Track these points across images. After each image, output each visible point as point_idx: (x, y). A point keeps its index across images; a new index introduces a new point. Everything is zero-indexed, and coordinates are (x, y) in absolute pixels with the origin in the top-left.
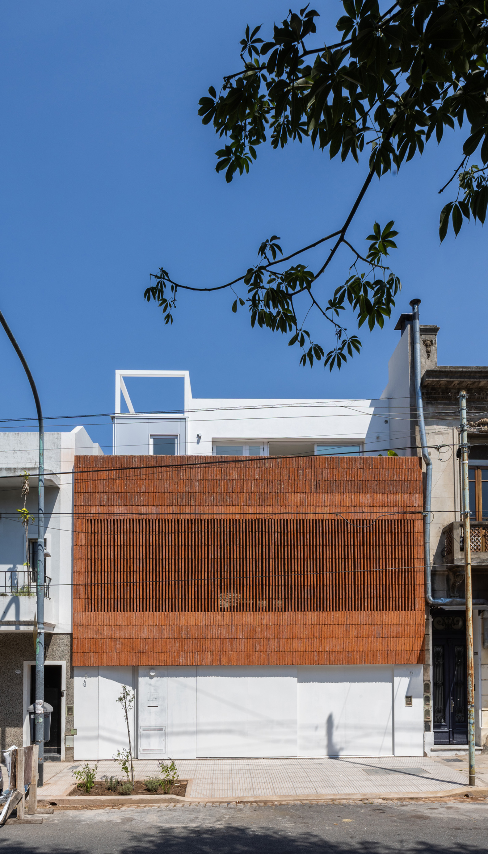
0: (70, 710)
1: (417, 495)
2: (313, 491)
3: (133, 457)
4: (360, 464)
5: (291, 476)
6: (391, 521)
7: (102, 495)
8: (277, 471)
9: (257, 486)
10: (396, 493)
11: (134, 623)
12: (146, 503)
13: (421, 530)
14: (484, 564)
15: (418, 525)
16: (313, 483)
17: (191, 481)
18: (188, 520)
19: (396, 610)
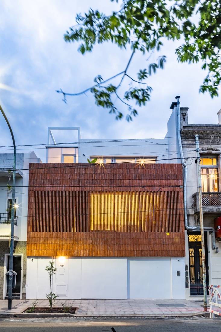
0: (25, 276)
1: (180, 181)
2: (134, 178)
3: (55, 164)
4: (154, 167)
5: (124, 172)
6: (169, 192)
7: (41, 180)
8: (118, 170)
9: (109, 176)
10: (171, 179)
11: (54, 237)
12: (60, 184)
13: (182, 196)
14: (211, 211)
15: (181, 193)
16: (134, 175)
17: (80, 174)
18: (78, 191)
19: (171, 232)
